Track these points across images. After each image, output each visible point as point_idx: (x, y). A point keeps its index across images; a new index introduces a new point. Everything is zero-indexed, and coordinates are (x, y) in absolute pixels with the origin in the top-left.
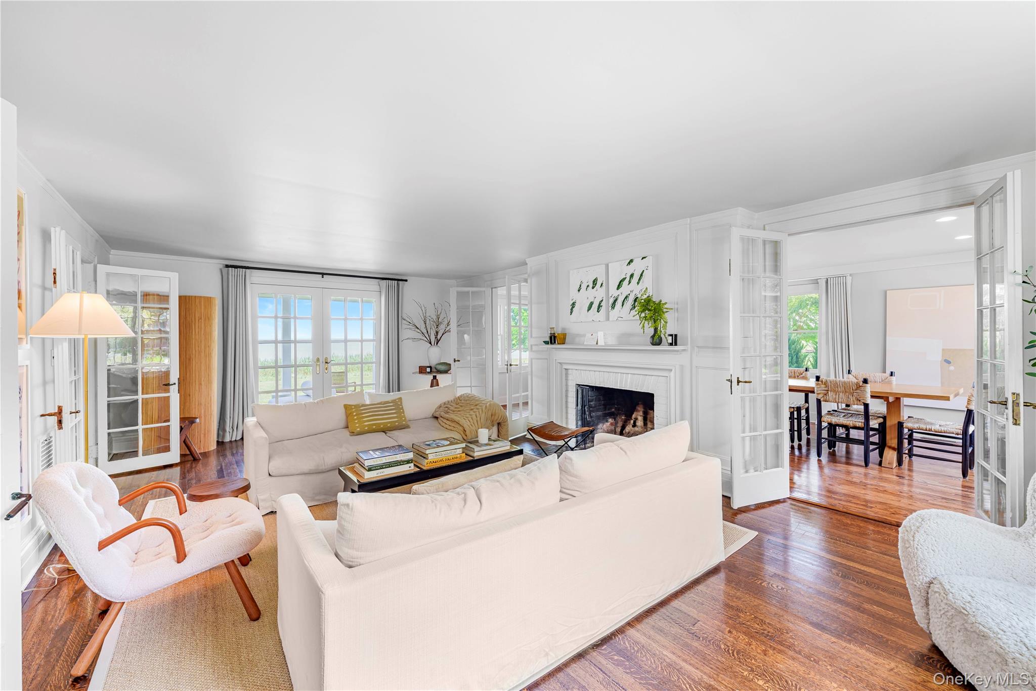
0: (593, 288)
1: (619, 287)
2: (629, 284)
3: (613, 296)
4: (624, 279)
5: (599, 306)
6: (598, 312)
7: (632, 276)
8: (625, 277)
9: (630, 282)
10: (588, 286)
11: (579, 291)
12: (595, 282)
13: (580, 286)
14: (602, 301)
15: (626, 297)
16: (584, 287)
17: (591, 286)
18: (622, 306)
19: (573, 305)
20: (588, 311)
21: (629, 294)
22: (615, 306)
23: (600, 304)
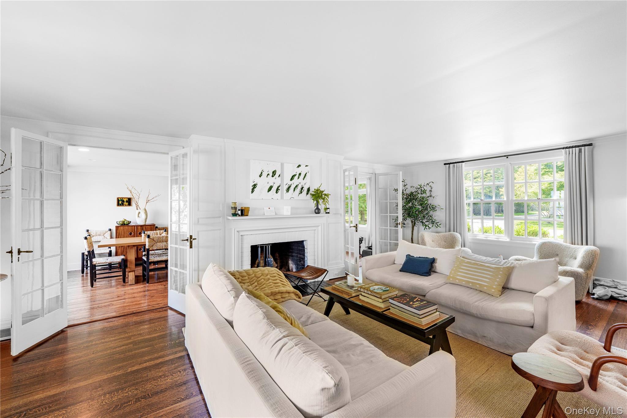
0: (273, 176)
1: (292, 179)
2: (298, 179)
3: (288, 184)
4: (295, 175)
5: (278, 190)
6: (277, 193)
7: (300, 174)
8: (296, 174)
9: (299, 178)
10: (268, 174)
11: (260, 176)
12: (274, 173)
13: (262, 173)
14: (280, 186)
15: (297, 186)
16: (264, 174)
17: (271, 174)
18: (294, 191)
19: (255, 186)
20: (268, 191)
21: (298, 185)
22: (289, 190)
23: (278, 188)
